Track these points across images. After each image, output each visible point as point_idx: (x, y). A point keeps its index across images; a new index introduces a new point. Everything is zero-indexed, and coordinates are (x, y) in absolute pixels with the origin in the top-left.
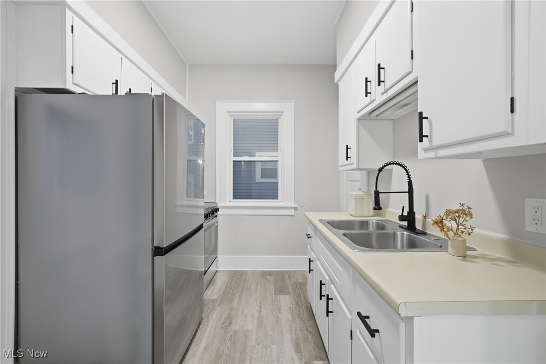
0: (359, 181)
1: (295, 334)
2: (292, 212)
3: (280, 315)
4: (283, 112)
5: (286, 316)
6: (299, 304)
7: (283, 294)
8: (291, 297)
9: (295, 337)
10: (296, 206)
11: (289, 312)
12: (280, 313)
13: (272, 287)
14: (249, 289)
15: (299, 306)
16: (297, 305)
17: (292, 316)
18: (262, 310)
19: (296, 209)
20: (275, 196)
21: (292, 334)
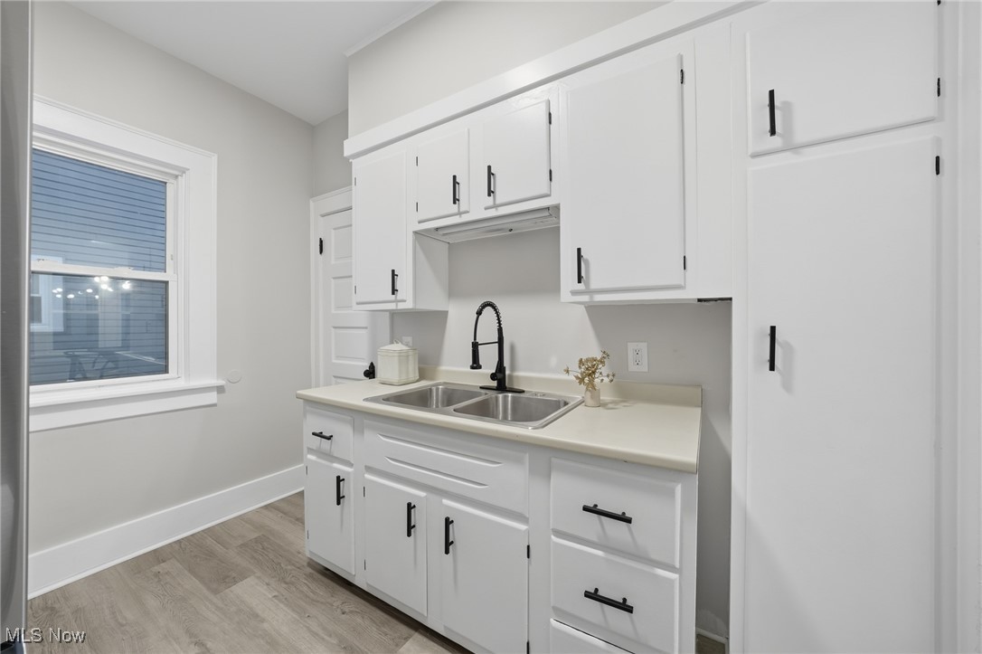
0: (366, 328)
1: (330, 636)
2: (212, 398)
3: (266, 625)
4: (184, 171)
5: (278, 617)
6: (288, 580)
7: (235, 582)
8: (259, 578)
9: (335, 641)
10: (221, 382)
11: (281, 605)
12: (263, 621)
13: (191, 583)
14: (122, 625)
15: (292, 583)
16: (286, 583)
17: (294, 610)
18: (209, 645)
19: (220, 389)
20: (160, 366)
21: (323, 639)
